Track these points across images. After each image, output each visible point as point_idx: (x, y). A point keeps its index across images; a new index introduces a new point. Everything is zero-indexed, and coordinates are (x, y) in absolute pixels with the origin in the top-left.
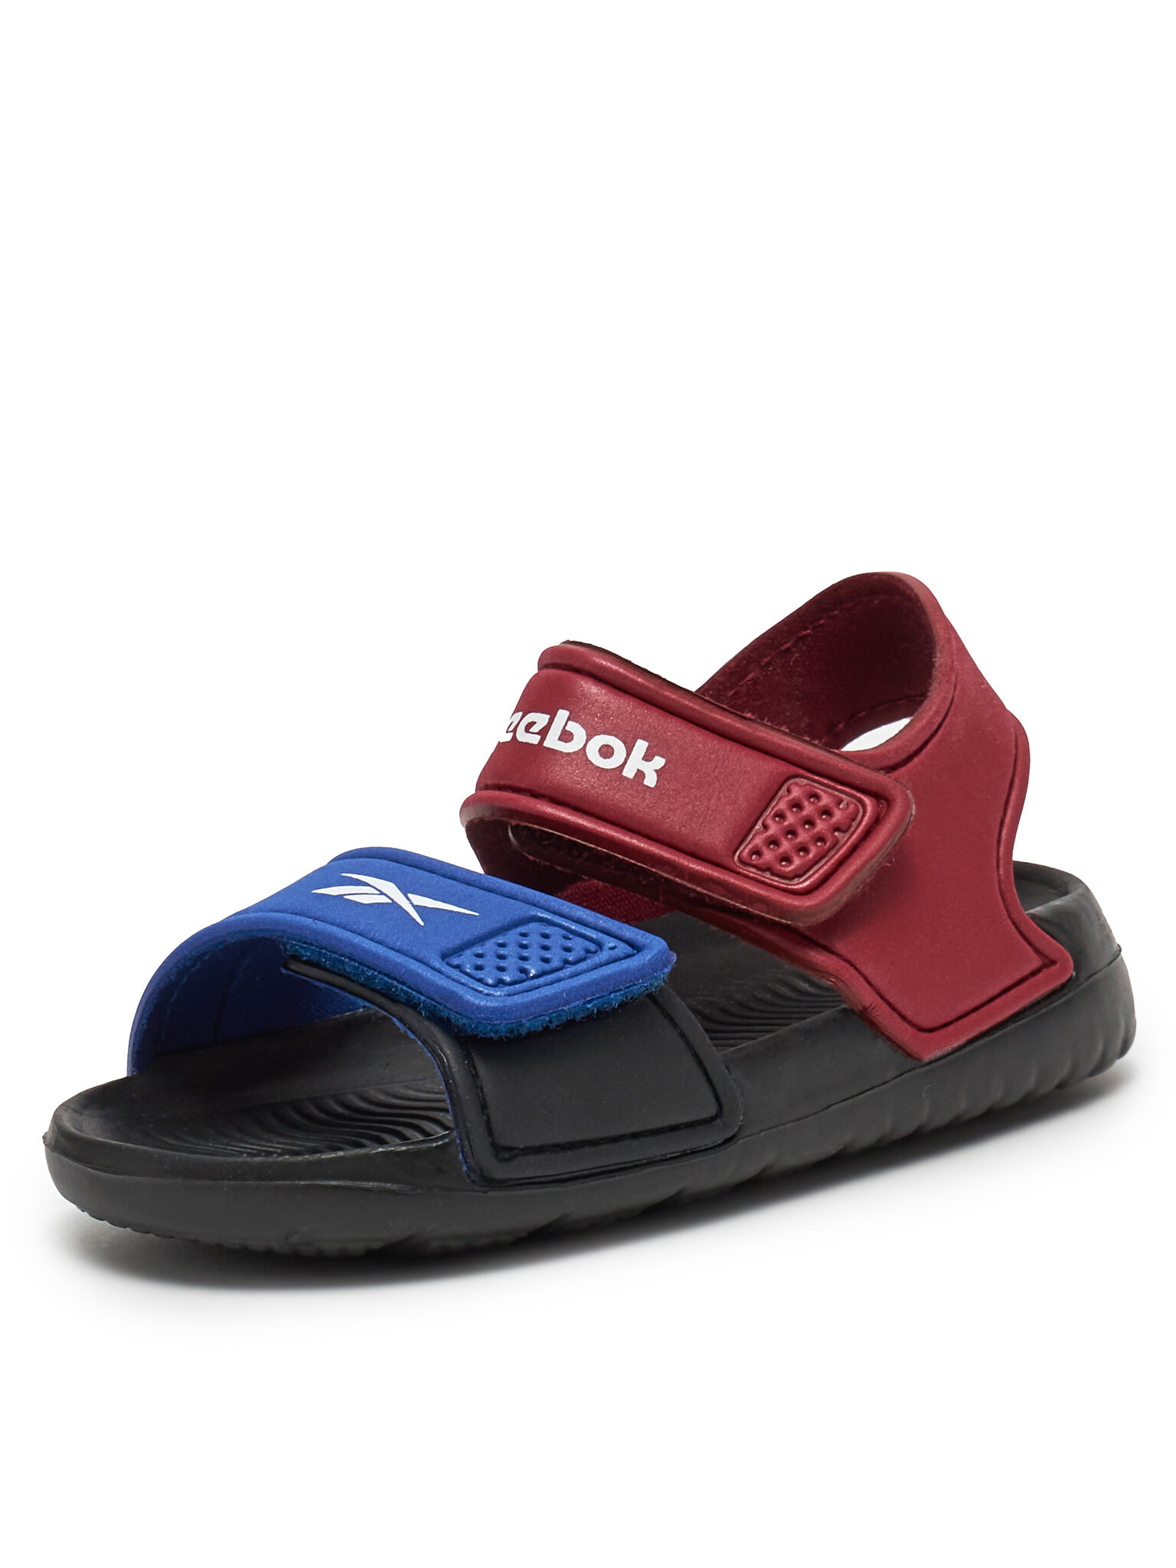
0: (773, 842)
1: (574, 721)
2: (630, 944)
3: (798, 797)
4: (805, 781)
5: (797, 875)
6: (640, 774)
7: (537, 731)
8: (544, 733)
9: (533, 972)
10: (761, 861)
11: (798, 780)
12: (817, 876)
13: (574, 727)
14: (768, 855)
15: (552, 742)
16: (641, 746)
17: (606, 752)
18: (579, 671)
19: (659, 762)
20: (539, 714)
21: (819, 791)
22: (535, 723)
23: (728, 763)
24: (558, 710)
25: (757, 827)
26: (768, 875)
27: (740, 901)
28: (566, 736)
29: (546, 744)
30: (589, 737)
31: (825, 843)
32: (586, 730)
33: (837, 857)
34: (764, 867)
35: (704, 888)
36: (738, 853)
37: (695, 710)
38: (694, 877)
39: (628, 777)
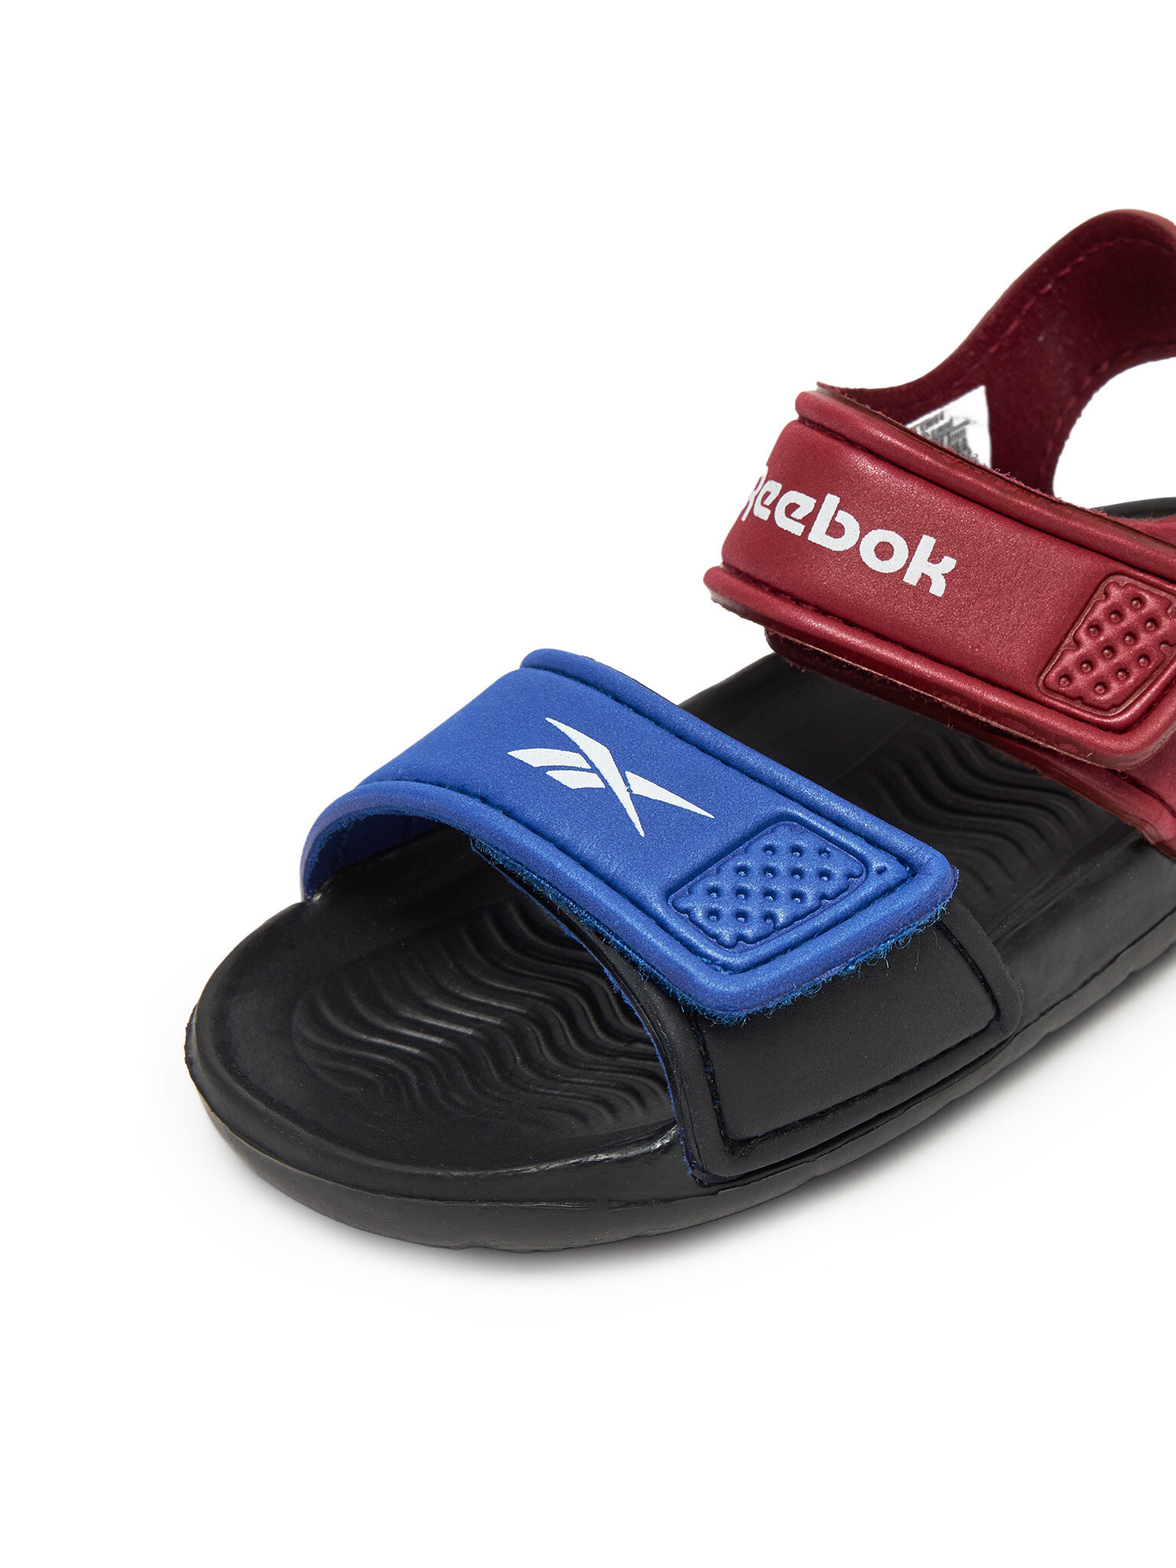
0: (1088, 662)
1: (846, 511)
2: (903, 860)
3: (1118, 603)
4: (1127, 580)
5: (1115, 705)
6: (925, 580)
7: (800, 518)
8: (809, 521)
9: (782, 918)
10: (1071, 687)
11: (1117, 578)
12: (1137, 706)
13: (846, 519)
14: (1081, 680)
15: (818, 535)
16: (927, 543)
17: (884, 551)
18: (853, 444)
19: (949, 564)
20: (803, 496)
21: (1143, 594)
22: (798, 506)
23: (1033, 562)
24: (827, 494)
25: (1067, 641)
26: (1078, 704)
27: (1044, 739)
28: (836, 530)
29: (812, 537)
30: (864, 532)
31: (1149, 662)
32: (859, 523)
33: (1163, 679)
34: (1076, 695)
35: (1000, 723)
36: (1042, 678)
37: (994, 495)
38: (989, 710)
39: (911, 583)
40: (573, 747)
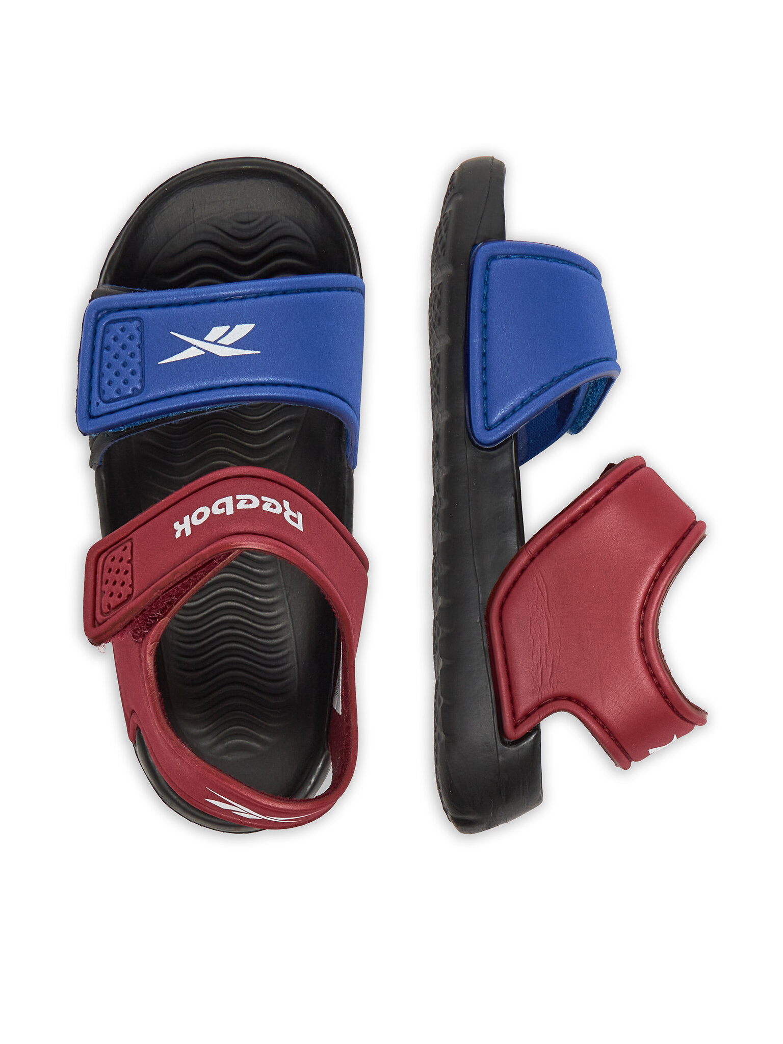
15: (229, 500)
16: (188, 532)
17: (200, 516)
19: (178, 535)
20: (243, 508)
22: (243, 504)
29: (231, 498)
30: (211, 514)
32: (214, 515)
39: (186, 517)
40: (234, 345)
